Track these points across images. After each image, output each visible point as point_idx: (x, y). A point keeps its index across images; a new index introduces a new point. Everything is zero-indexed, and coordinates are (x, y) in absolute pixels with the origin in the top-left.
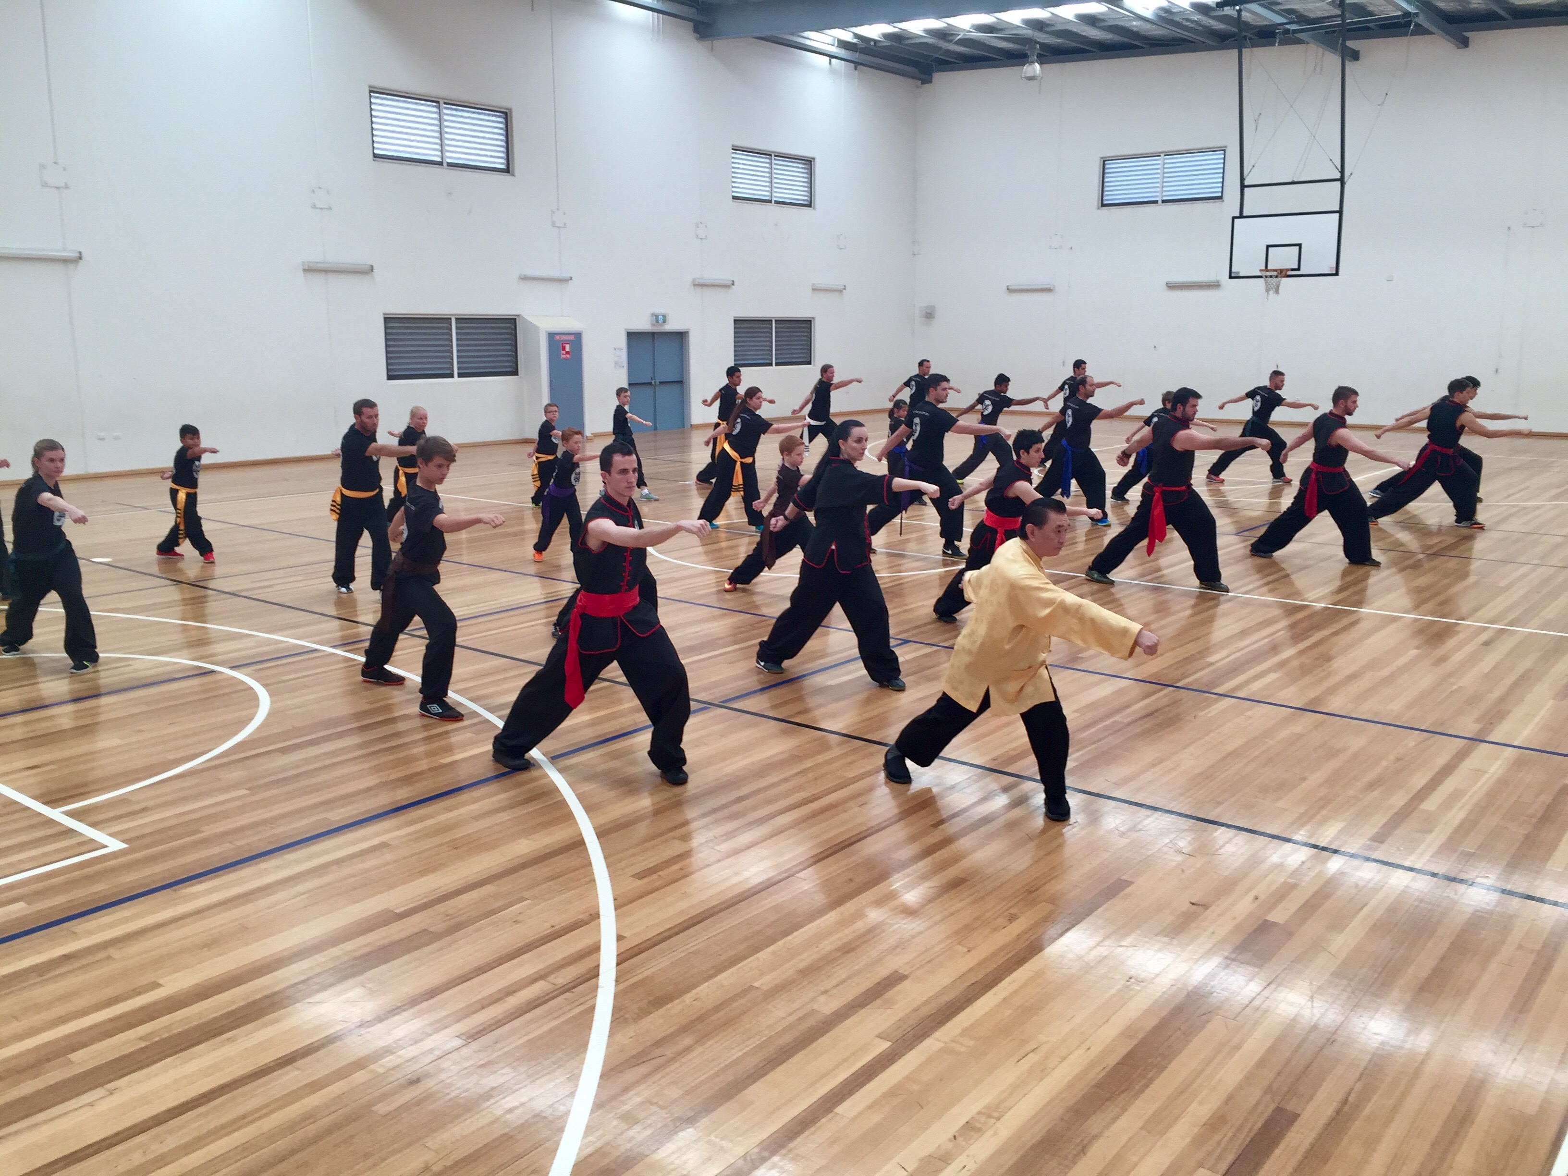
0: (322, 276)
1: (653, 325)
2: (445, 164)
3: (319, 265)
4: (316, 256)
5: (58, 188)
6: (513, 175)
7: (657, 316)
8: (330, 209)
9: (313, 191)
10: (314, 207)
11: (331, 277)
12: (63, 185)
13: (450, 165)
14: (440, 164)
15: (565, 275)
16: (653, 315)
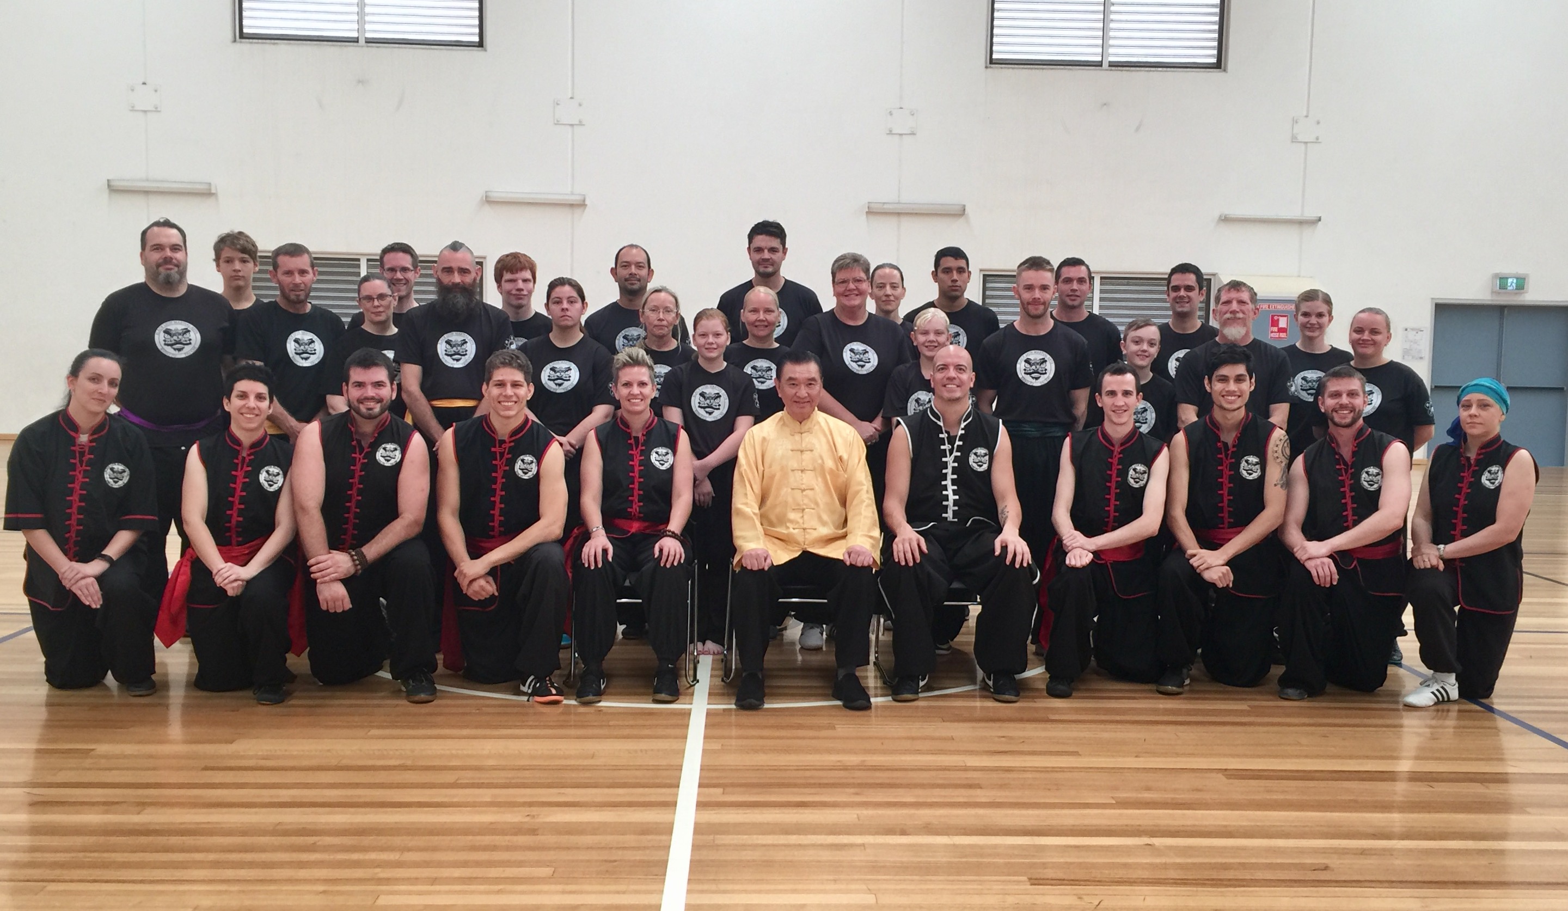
0: (892, 222)
1: (1493, 292)
2: (1105, 65)
3: (885, 206)
4: (886, 195)
5: (572, 125)
6: (1225, 70)
7: (1503, 279)
8: (913, 134)
9: (891, 114)
10: (891, 133)
11: (906, 223)
12: (578, 123)
13: (1113, 65)
14: (1099, 64)
15: (1310, 214)
16: (1496, 276)
